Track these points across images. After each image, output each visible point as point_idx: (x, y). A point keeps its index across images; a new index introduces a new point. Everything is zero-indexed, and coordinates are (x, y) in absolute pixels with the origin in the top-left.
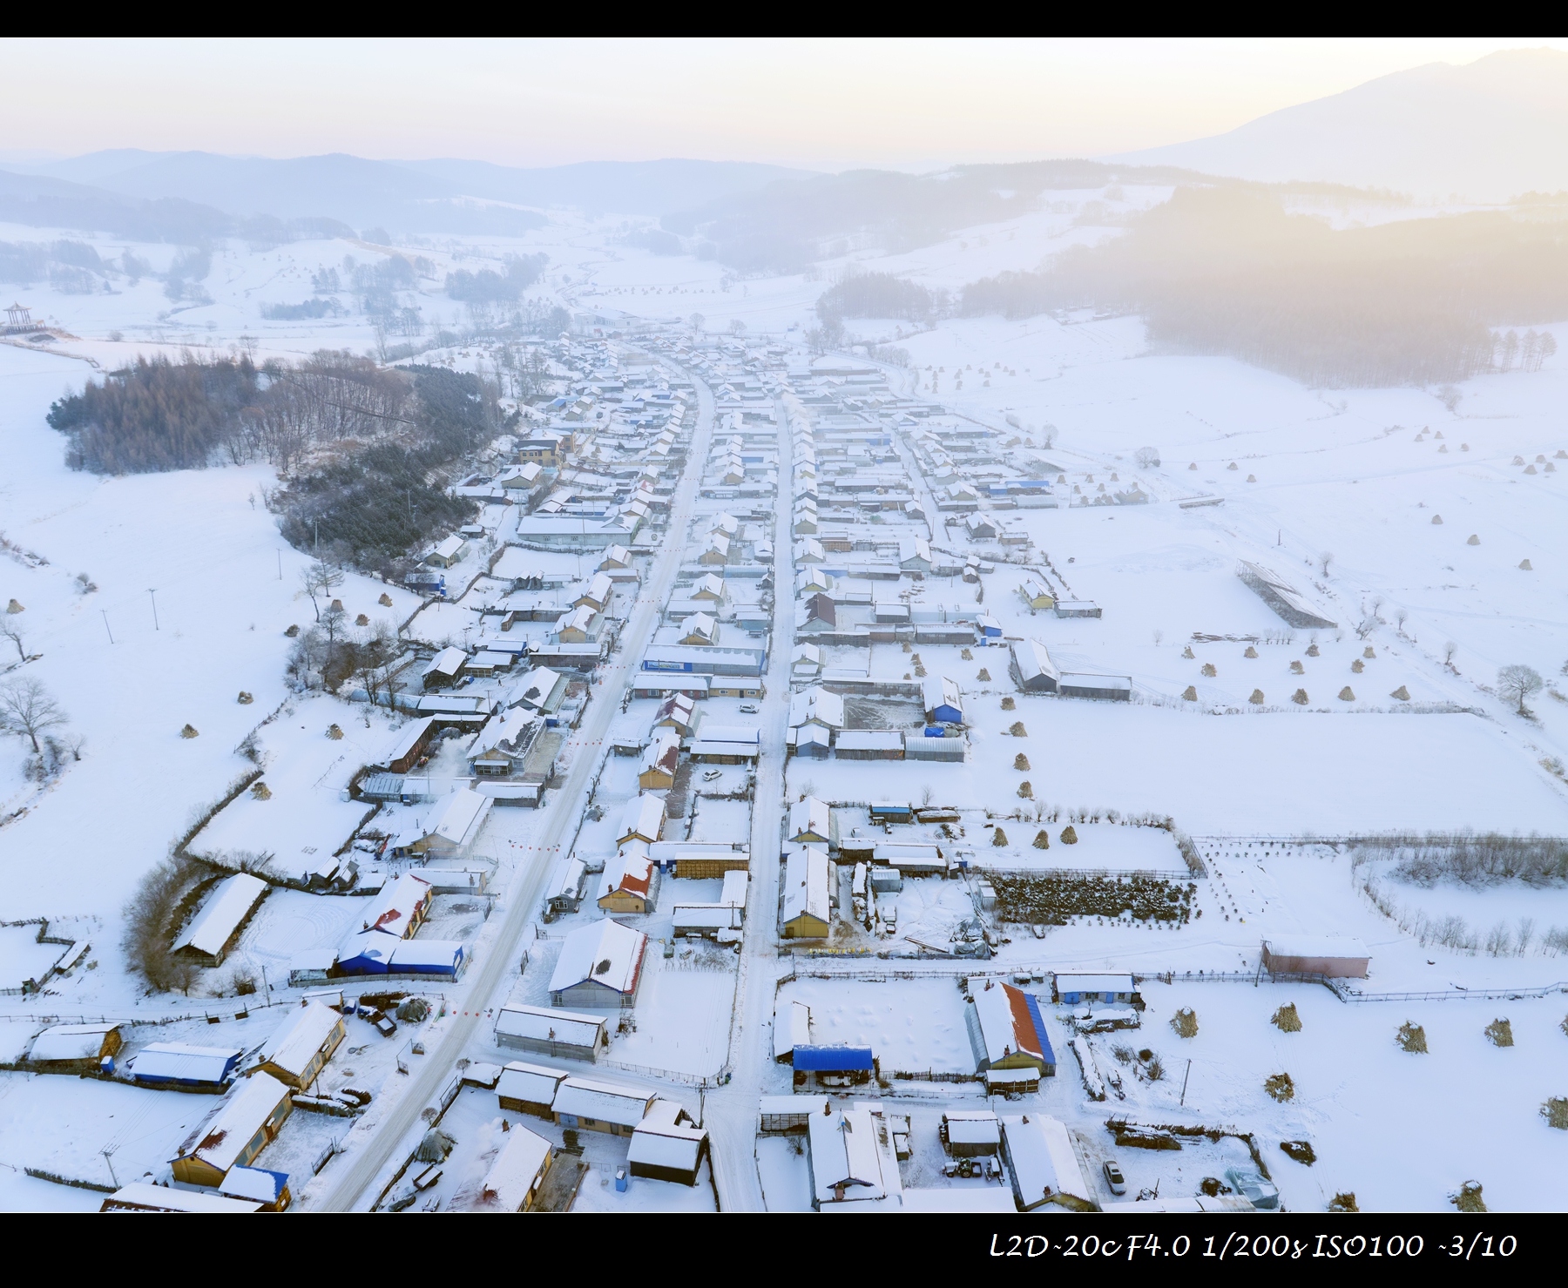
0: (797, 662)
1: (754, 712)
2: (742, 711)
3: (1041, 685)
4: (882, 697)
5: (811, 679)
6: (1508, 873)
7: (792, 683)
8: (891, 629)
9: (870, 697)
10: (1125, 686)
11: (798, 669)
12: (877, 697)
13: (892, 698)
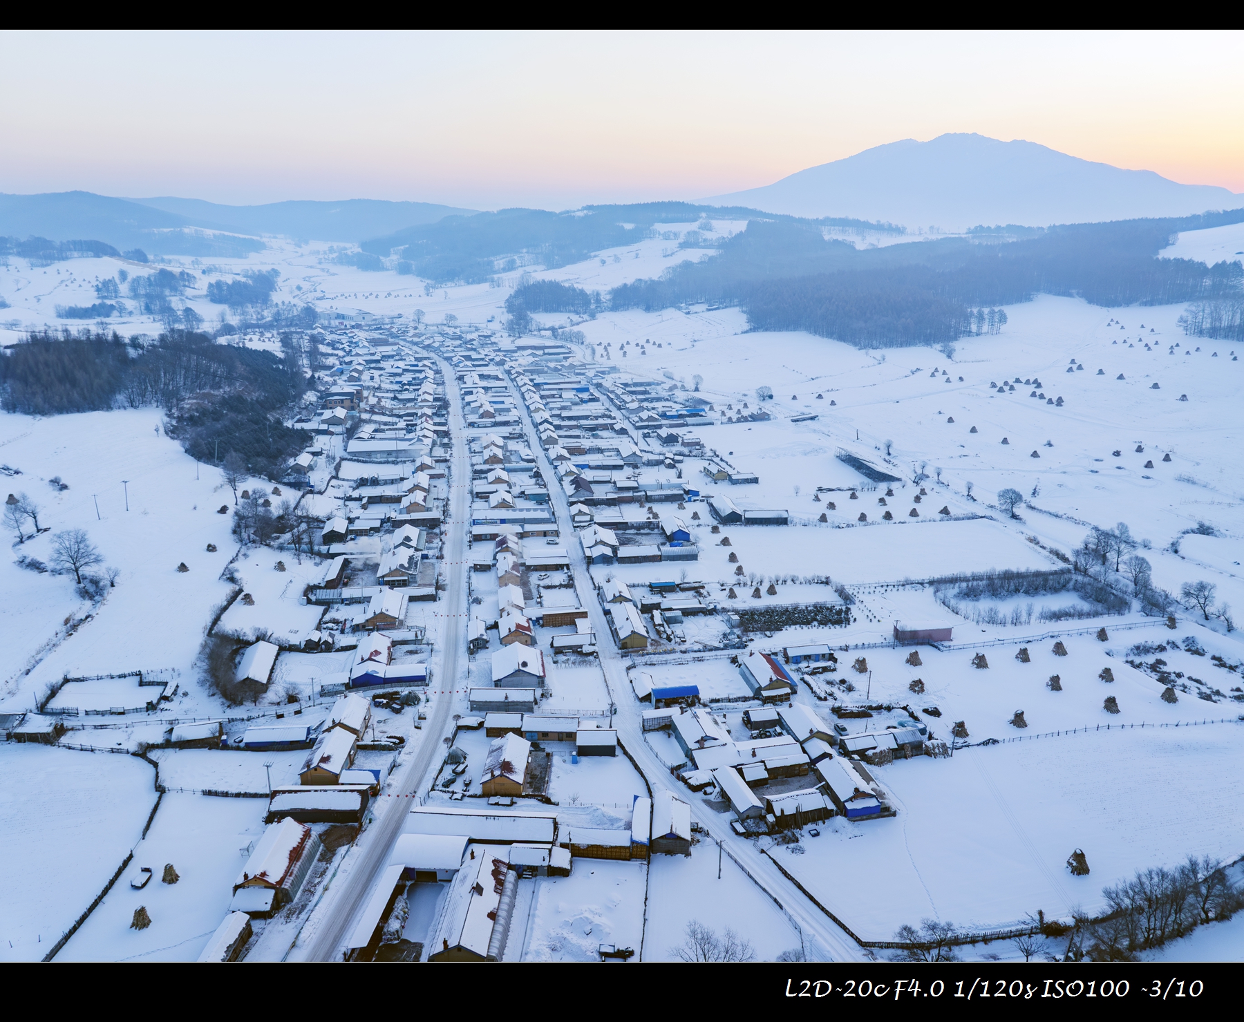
0: (576, 514)
1: (557, 544)
2: (548, 544)
3: (734, 519)
4: (636, 532)
5: (587, 524)
6: (1017, 591)
7: (574, 527)
8: (630, 494)
9: (628, 532)
10: (785, 515)
11: (577, 519)
12: (632, 531)
13: (642, 531)
